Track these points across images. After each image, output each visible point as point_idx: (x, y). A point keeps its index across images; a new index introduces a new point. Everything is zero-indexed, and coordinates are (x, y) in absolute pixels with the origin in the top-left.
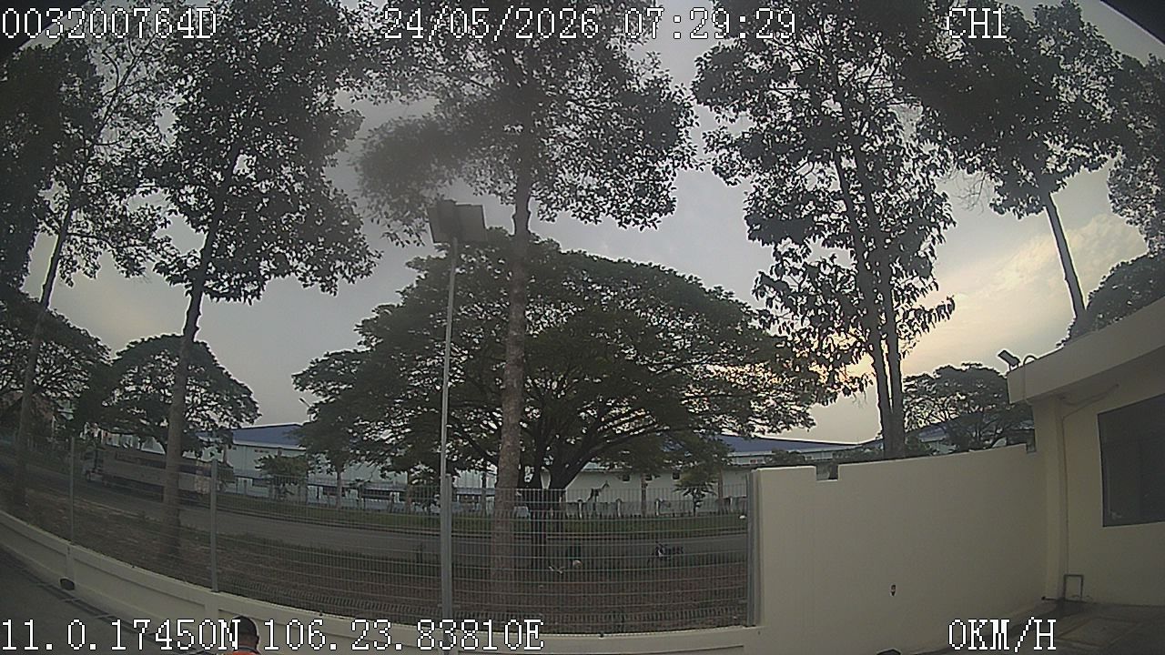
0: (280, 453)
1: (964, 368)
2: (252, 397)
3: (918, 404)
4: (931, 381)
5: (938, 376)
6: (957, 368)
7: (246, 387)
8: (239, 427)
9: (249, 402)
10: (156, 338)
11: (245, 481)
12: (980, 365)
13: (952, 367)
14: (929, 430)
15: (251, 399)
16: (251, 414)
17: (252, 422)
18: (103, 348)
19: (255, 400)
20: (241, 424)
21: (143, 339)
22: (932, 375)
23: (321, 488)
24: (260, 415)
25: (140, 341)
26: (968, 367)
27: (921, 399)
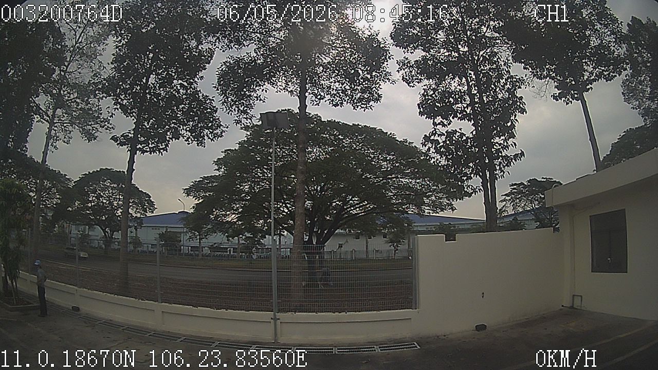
0: (167, 229)
1: (543, 180)
2: (151, 199)
3: (518, 198)
4: (525, 187)
5: (529, 184)
6: (539, 180)
7: (148, 194)
8: (146, 215)
9: (150, 202)
10: (97, 171)
11: (148, 246)
12: (552, 179)
13: (536, 180)
14: (524, 213)
15: (151, 200)
16: (151, 208)
17: (153, 213)
18: (69, 179)
19: (152, 200)
20: (147, 214)
21: (89, 172)
22: (526, 184)
23: (190, 248)
24: (156, 208)
25: (88, 173)
26: (545, 180)
27: (520, 196)
